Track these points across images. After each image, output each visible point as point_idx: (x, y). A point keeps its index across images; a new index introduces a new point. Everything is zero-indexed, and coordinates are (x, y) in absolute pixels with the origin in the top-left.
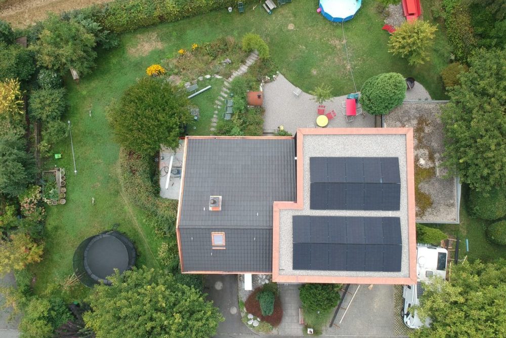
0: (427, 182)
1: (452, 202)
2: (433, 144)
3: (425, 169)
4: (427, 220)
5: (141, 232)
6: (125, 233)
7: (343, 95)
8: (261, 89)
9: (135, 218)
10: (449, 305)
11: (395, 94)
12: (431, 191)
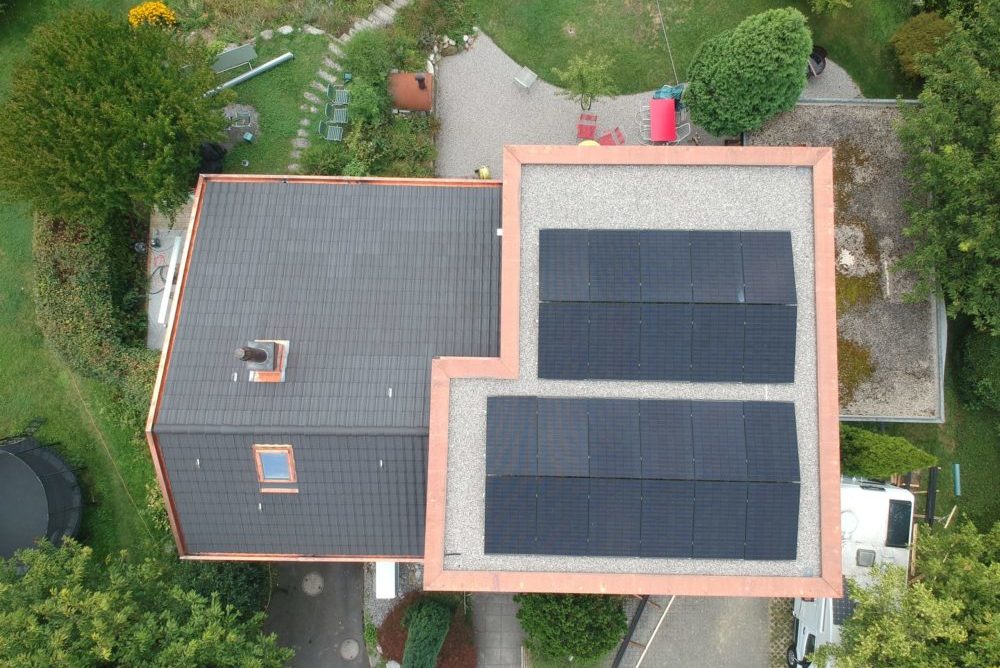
0: (860, 313)
1: (925, 365)
2: (875, 213)
3: (856, 279)
4: (858, 412)
5: (103, 442)
6: (59, 443)
7: (643, 91)
8: (431, 69)
9: (87, 404)
10: (925, 649)
11: (781, 66)
12: (872, 338)
